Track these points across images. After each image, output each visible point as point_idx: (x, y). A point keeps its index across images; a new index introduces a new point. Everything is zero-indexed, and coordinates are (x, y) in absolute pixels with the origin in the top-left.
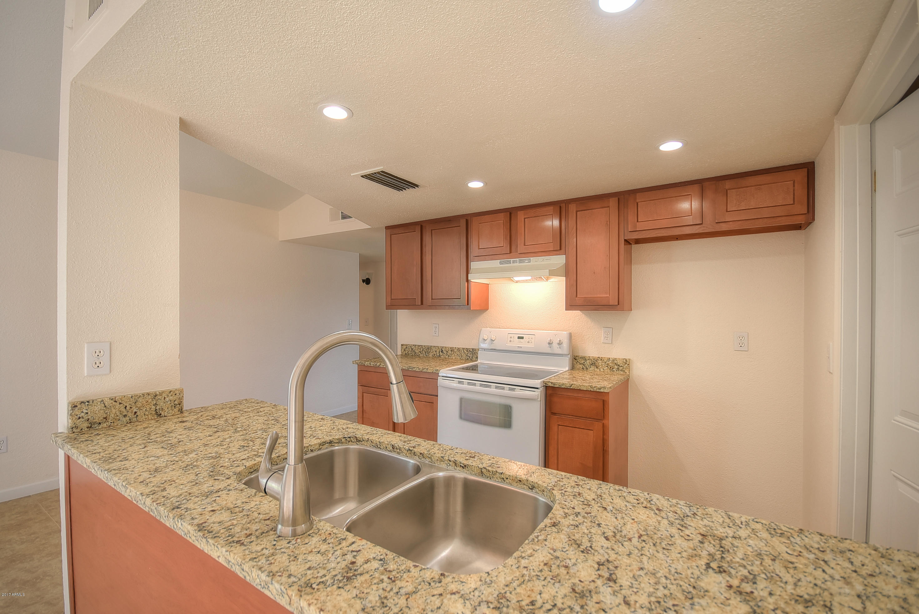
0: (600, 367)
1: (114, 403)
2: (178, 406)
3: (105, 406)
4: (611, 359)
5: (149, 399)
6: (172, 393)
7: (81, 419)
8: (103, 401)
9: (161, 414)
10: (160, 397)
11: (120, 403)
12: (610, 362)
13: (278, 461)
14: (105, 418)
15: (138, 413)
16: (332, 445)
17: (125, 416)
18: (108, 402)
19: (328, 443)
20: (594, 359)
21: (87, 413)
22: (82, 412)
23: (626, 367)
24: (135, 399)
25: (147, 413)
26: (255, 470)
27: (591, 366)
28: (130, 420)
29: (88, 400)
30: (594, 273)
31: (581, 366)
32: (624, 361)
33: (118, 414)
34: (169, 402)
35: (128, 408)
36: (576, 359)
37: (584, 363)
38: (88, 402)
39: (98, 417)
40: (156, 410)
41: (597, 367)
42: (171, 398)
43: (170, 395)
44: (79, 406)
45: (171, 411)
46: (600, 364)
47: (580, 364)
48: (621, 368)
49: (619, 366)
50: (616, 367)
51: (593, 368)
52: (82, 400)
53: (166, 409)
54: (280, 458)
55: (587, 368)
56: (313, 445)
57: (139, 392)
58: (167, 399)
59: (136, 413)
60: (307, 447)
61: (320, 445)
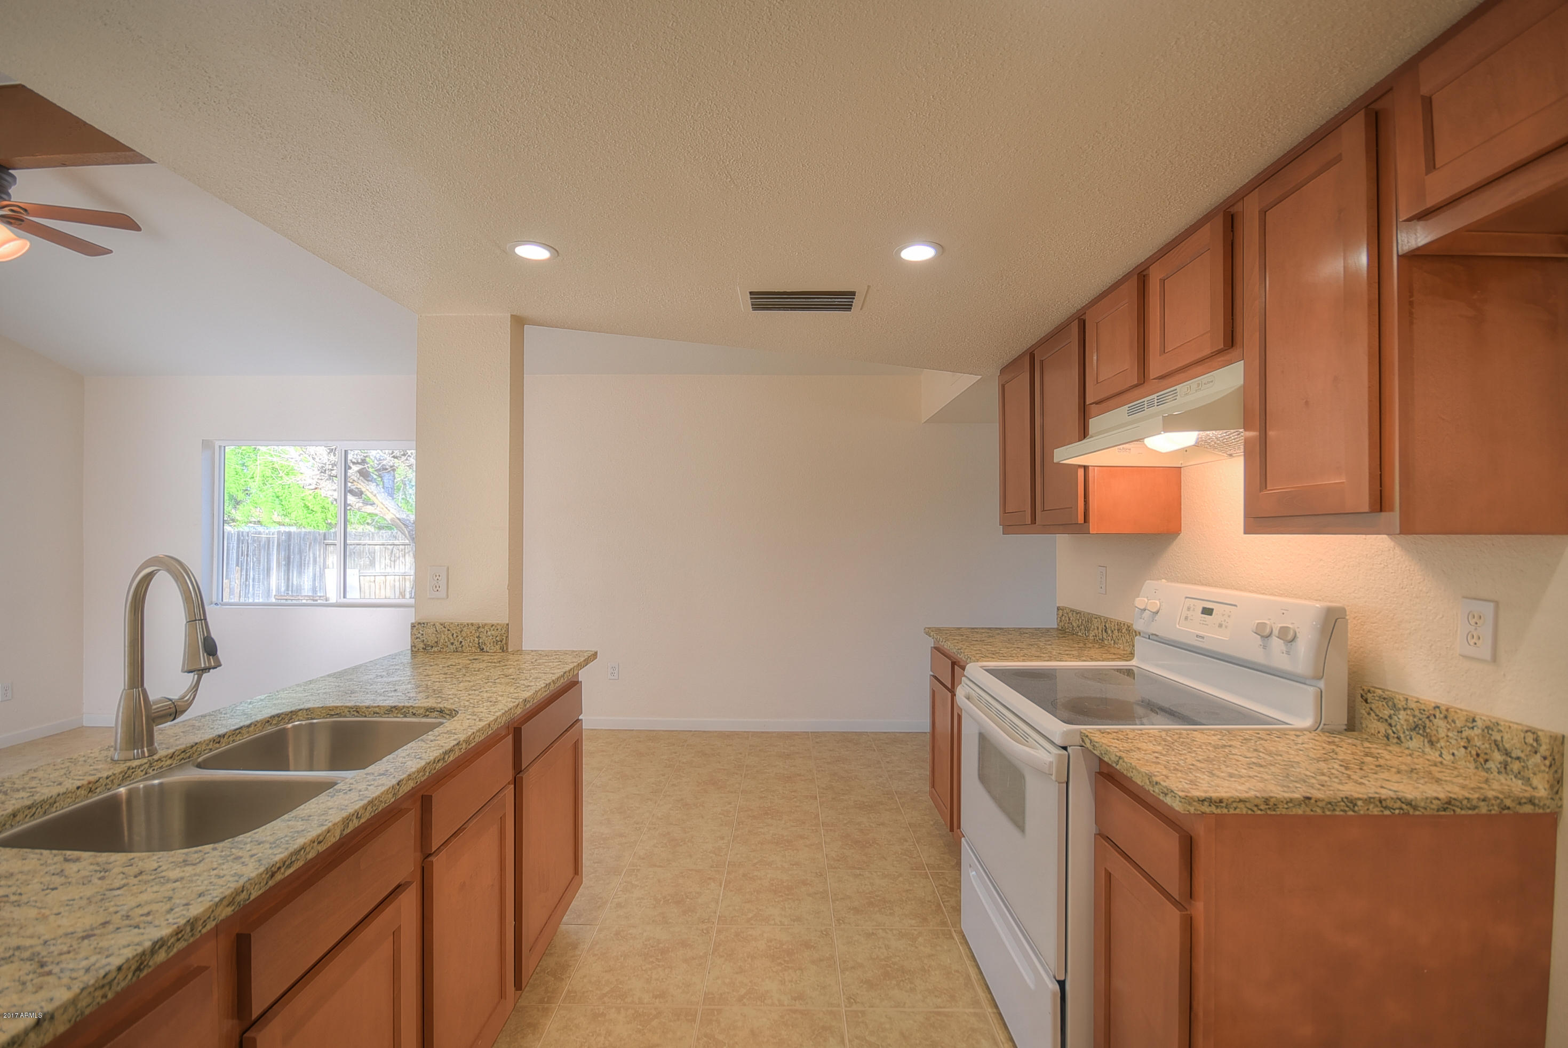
0: (1442, 743)
1: (444, 629)
2: (500, 643)
3: (436, 631)
4: (1479, 723)
5: (473, 629)
6: (494, 627)
7: (418, 639)
8: (434, 625)
9: (483, 649)
10: (483, 630)
11: (448, 630)
12: (1477, 731)
13: (367, 713)
14: (436, 642)
15: (463, 643)
16: (443, 716)
17: (452, 644)
18: (439, 627)
19: (438, 711)
20: (1422, 711)
21: (422, 635)
22: (419, 633)
23: (1536, 765)
24: (461, 627)
25: (471, 644)
26: (337, 714)
27: (1413, 734)
28: (456, 648)
29: (424, 621)
30: (1307, 403)
31: (1382, 727)
32: (1530, 739)
33: (447, 640)
34: (491, 637)
35: (455, 636)
36: (1366, 701)
37: (1390, 717)
38: (424, 624)
39: (431, 639)
40: (479, 643)
41: (1431, 743)
42: (493, 632)
43: (492, 629)
44: (417, 627)
45: (493, 647)
46: (1442, 733)
47: (1380, 719)
48: (1516, 766)
49: (1507, 753)
50: (1498, 756)
51: (1416, 743)
52: (419, 621)
53: (488, 644)
54: (370, 710)
55: (1398, 738)
56: (416, 707)
57: (465, 621)
58: (489, 633)
59: (461, 642)
60: (408, 707)
61: (427, 710)
